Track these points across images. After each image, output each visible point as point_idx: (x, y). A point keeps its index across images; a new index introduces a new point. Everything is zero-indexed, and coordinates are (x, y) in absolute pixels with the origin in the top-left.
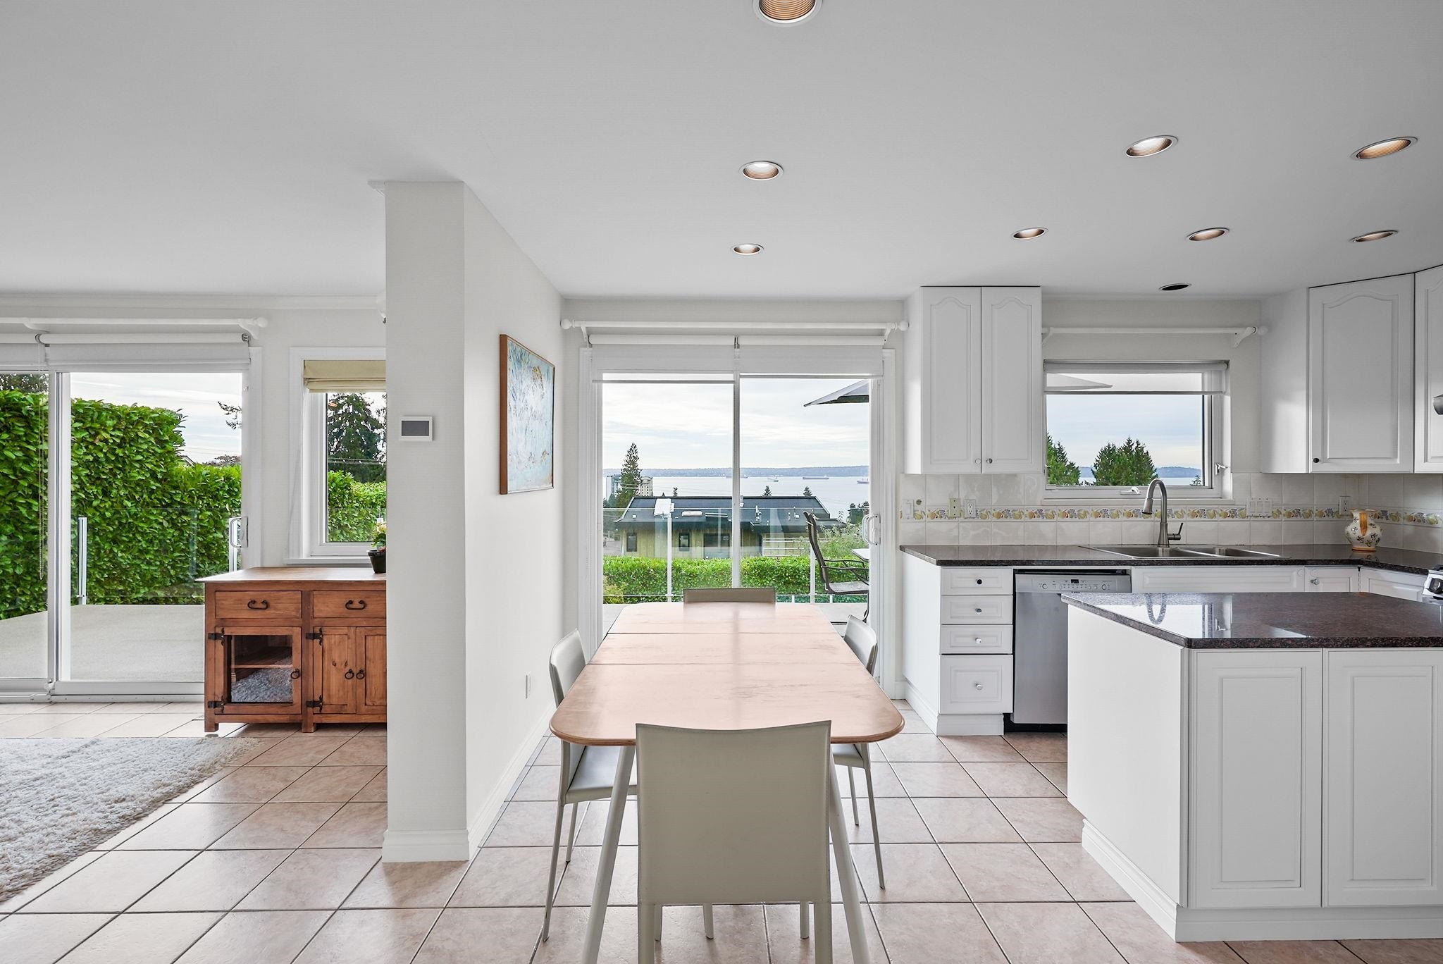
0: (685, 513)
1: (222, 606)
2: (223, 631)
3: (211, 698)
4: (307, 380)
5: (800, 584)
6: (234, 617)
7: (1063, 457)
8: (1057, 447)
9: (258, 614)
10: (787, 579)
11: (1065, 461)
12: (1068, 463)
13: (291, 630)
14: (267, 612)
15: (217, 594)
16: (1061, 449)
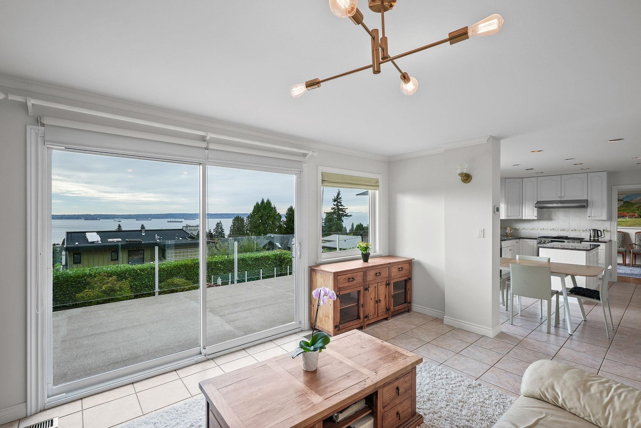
0: (110, 240)
1: (339, 282)
2: (340, 293)
3: (336, 324)
4: (323, 181)
5: (218, 269)
6: (343, 286)
7: (276, 211)
8: (273, 207)
9: (351, 283)
10: (212, 267)
11: (276, 212)
12: (277, 213)
13: (359, 288)
14: (355, 281)
15: (338, 277)
16: (275, 208)
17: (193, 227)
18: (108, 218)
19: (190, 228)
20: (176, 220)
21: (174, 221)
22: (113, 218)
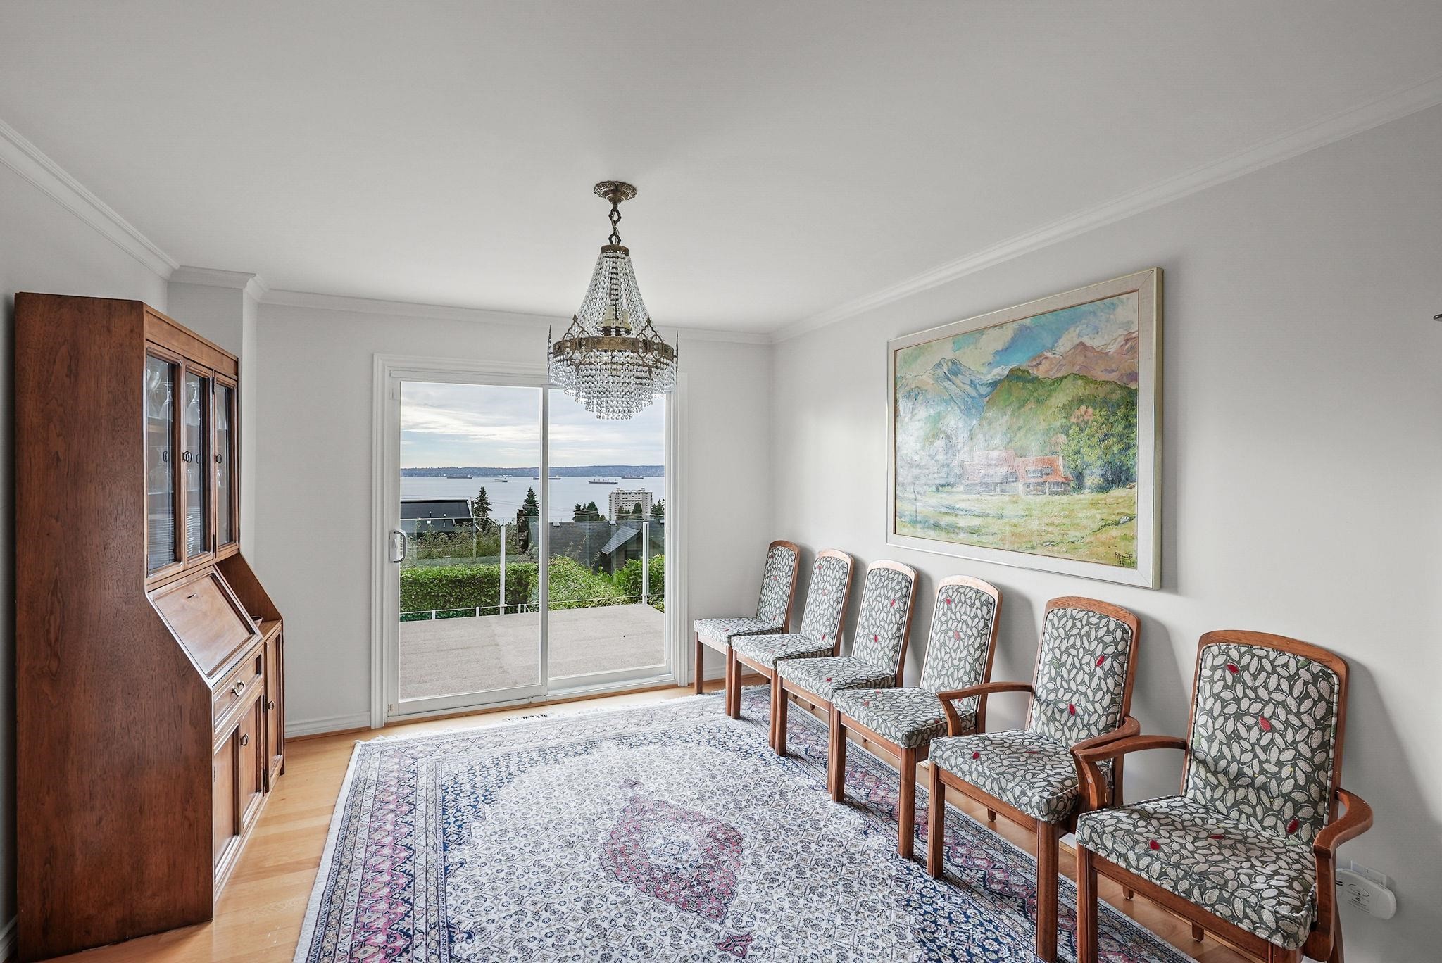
17: (630, 494)
18: (486, 475)
19: (625, 496)
20: (606, 479)
21: (601, 481)
22: (495, 475)
